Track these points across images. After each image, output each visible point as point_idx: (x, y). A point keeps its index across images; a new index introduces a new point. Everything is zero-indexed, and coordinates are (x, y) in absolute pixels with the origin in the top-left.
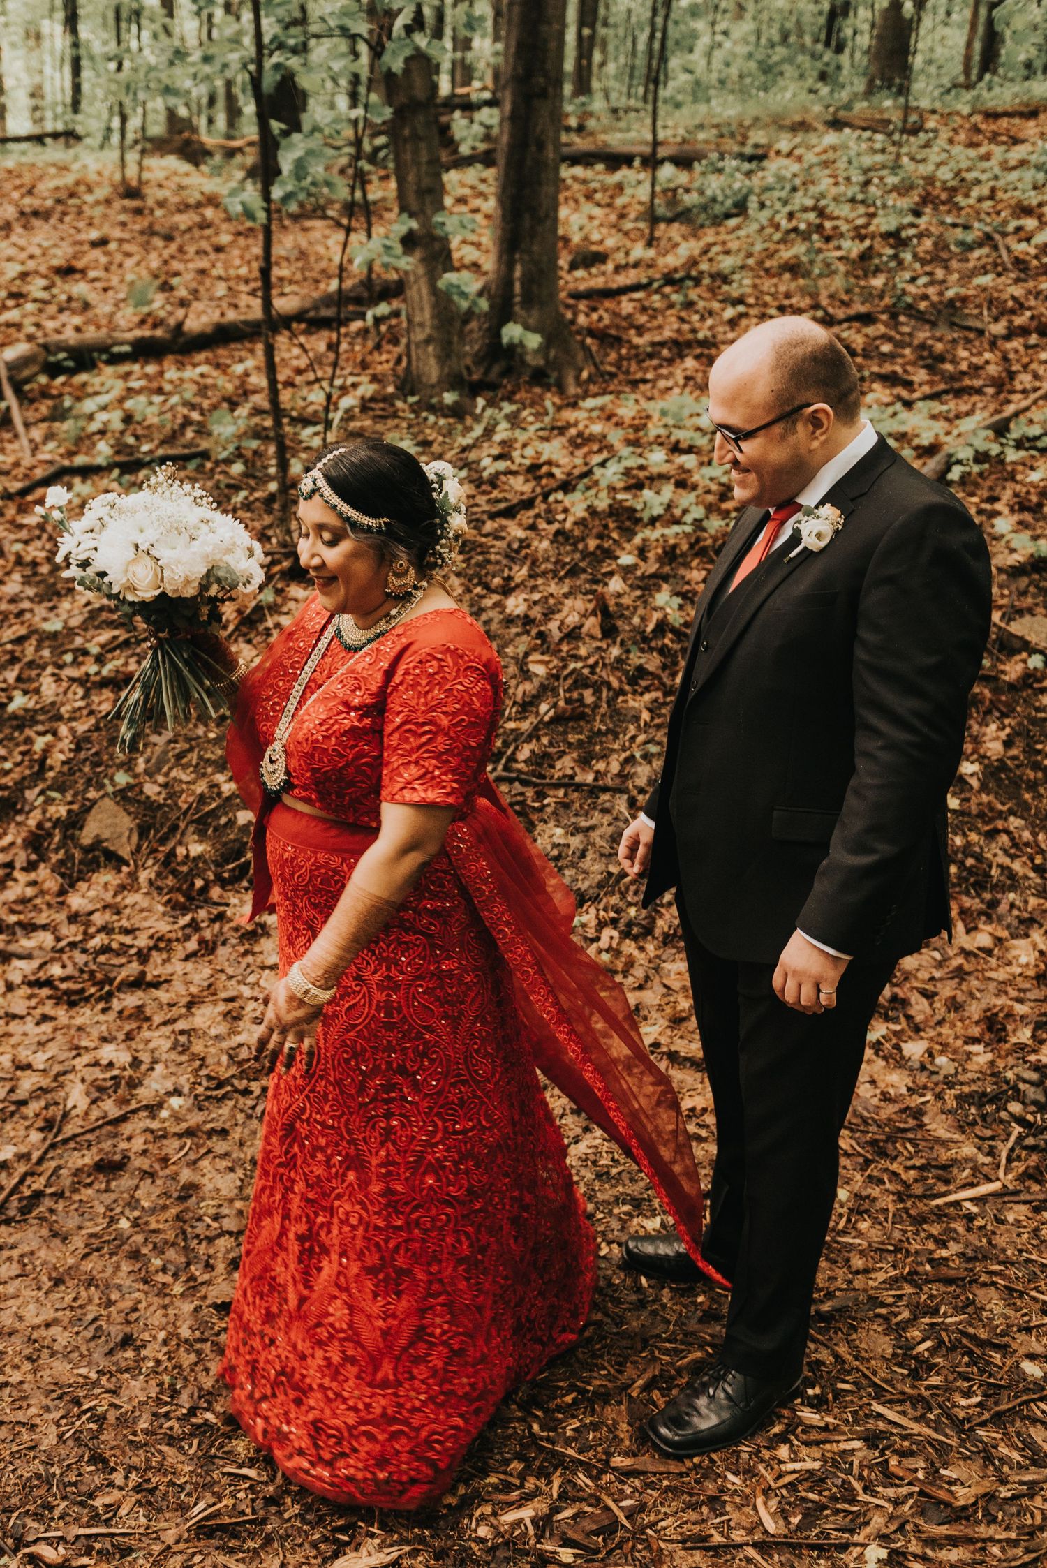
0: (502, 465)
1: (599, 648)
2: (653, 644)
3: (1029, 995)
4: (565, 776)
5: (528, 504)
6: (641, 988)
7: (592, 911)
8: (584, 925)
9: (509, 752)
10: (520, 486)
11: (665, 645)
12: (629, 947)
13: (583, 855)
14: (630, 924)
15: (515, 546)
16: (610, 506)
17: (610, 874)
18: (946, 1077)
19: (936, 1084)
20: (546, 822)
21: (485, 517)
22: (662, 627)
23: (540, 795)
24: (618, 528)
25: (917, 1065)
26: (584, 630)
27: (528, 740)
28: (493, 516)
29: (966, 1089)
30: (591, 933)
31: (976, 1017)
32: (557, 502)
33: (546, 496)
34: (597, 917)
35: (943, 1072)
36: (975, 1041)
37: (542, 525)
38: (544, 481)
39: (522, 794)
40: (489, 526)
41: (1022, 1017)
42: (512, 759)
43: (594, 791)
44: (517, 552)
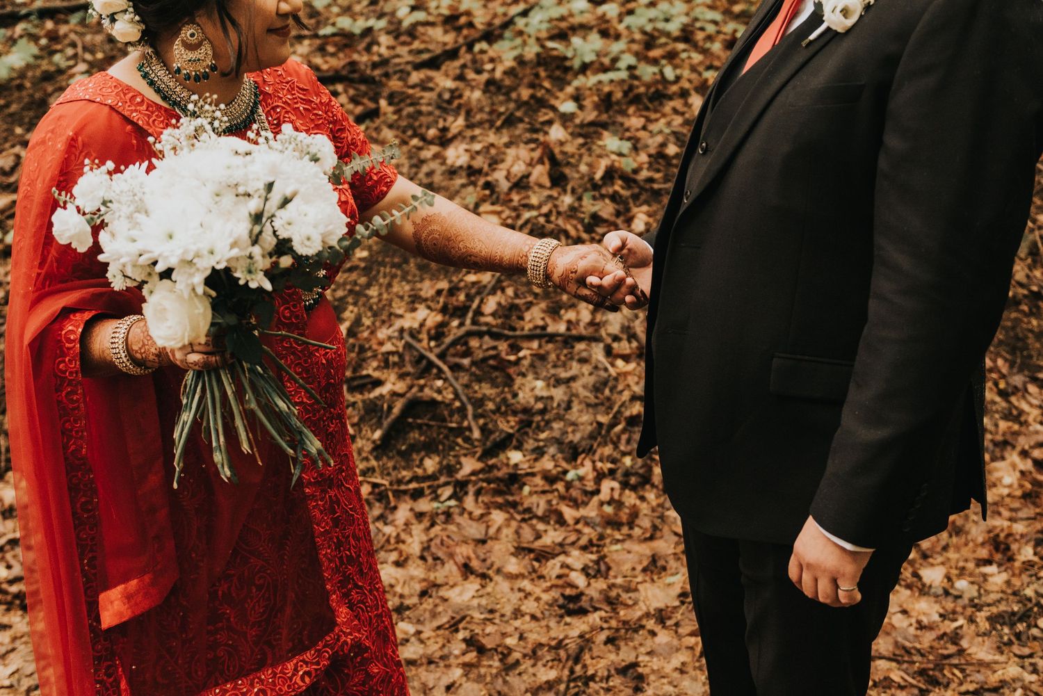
0: (420, 16)
1: (550, 197)
2: (604, 191)
3: (1021, 514)
4: (536, 327)
5: (452, 54)
6: (652, 538)
7: (588, 463)
8: (581, 479)
9: (475, 305)
10: (440, 37)
11: (616, 192)
12: (630, 498)
13: (569, 407)
14: (627, 474)
15: (447, 96)
16: (538, 55)
17: (600, 425)
18: (971, 600)
19: (964, 608)
20: (524, 375)
21: (409, 68)
22: (610, 174)
23: (515, 348)
24: (549, 77)
25: (940, 591)
26: (532, 179)
27: (493, 292)
28: (418, 67)
29: (994, 610)
30: (590, 486)
31: (980, 540)
32: (482, 52)
33: (470, 47)
34: (594, 469)
35: (966, 596)
36: (988, 562)
37: (471, 75)
38: (465, 32)
39: (495, 348)
40: (415, 77)
41: (1022, 536)
42: (479, 312)
43: (569, 340)
44: (449, 102)
